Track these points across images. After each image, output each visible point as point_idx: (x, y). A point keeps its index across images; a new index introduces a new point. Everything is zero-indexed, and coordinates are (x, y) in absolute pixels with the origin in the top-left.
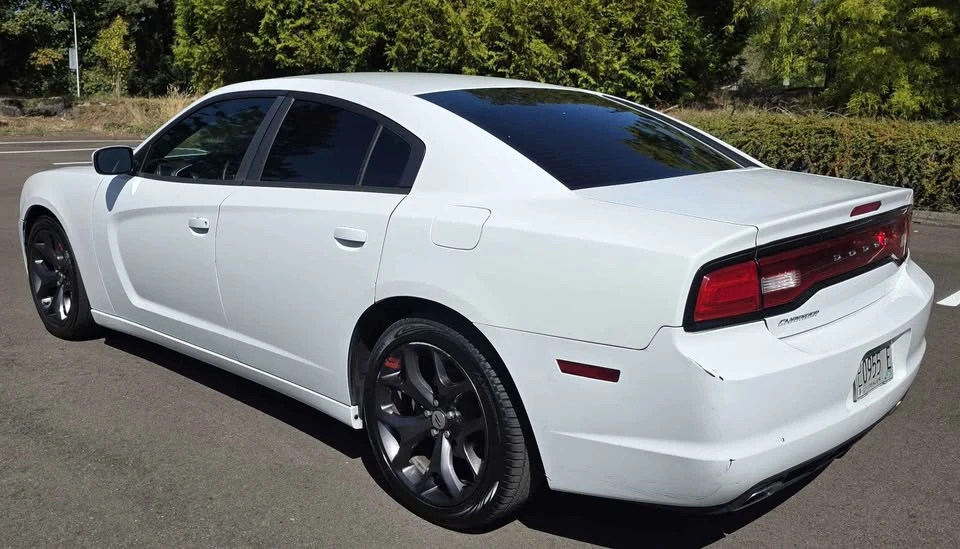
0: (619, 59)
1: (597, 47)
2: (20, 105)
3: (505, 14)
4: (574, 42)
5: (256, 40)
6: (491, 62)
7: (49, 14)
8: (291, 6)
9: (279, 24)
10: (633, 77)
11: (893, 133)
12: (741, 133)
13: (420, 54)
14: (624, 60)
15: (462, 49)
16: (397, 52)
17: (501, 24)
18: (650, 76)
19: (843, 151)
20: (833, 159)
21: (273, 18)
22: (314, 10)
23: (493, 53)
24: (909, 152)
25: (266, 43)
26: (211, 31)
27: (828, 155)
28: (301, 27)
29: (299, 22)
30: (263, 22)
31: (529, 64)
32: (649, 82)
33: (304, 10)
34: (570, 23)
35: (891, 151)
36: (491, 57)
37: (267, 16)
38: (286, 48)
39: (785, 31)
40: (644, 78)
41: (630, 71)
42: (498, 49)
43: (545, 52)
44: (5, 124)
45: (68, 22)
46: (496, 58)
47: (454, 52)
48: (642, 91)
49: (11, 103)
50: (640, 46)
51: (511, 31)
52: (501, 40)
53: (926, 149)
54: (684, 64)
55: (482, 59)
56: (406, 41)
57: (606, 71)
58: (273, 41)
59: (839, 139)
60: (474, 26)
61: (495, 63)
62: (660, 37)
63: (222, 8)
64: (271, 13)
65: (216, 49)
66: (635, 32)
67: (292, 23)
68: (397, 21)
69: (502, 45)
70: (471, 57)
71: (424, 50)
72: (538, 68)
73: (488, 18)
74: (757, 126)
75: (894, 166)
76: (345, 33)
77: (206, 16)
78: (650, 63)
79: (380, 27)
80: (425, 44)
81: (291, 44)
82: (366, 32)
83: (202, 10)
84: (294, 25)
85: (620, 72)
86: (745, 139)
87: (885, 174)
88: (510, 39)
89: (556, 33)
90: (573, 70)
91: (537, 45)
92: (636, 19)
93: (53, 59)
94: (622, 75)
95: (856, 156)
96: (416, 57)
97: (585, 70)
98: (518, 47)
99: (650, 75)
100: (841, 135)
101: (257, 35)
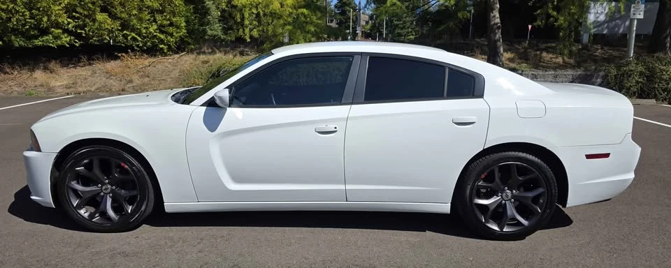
0: (153, 27)
10: (162, 37)
14: (155, 27)
17: (76, 2)
23: (71, 20)
32: (172, 40)
40: (169, 38)
41: (159, 33)
42: (73, 18)
43: (108, 21)
46: (74, 23)
47: (45, 19)
48: (166, 44)
50: (164, 19)
51: (84, 7)
52: (77, 12)
54: (188, 30)
55: (65, 24)
69: (78, 15)
78: (171, 29)
85: (154, 34)
88: (84, 12)
90: (126, 32)
91: (101, 16)
94: (156, 36)
98: (89, 17)
99: (172, 35)
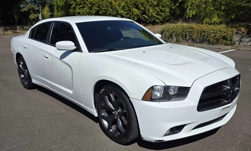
0: (154, 12)
1: (149, 10)
2: (23, 28)
3: (126, 3)
4: (143, 9)
5: (71, 11)
6: (124, 14)
7: (34, 6)
8: (78, 3)
9: (76, 7)
10: (157, 17)
11: (205, 28)
12: (174, 29)
13: (108, 13)
14: (155, 12)
15: (117, 11)
16: (102, 13)
17: (126, 5)
18: (161, 16)
19: (195, 32)
20: (193, 34)
21: (74, 6)
22: (84, 3)
23: (125, 12)
24: (208, 32)
25: (73, 12)
26: (62, 9)
27: (192, 33)
28: (81, 7)
29: (80, 6)
30: (72, 7)
31: (133, 14)
32: (161, 18)
33: (81, 4)
34: (142, 4)
35: (204, 32)
36: (124, 13)
37: (73, 5)
38: (78, 12)
39: (190, 5)
41: (157, 15)
42: (125, 11)
43: (136, 11)
44: (19, 32)
45: (38, 8)
46: (125, 13)
47: (115, 12)
48: (159, 20)
49: (21, 27)
50: (159, 9)
51: (128, 7)
53: (212, 31)
54: (170, 13)
55: (122, 13)
56: (104, 10)
57: (151, 15)
58: (75, 11)
59: (194, 29)
60: (119, 6)
61: (125, 14)
62: (163, 7)
63: (63, 4)
64: (74, 4)
65: (63, 13)
66: (158, 6)
67: (79, 6)
68: (102, 5)
69: (126, 10)
70: (119, 13)
71: (108, 12)
72: (135, 15)
73: (123, 4)
74: (178, 27)
75: (204, 35)
76: (91, 8)
77: (60, 6)
78: (161, 13)
79: (98, 7)
80: (109, 10)
81: (78, 11)
82: (95, 8)
83: (59, 4)
84: (79, 7)
85: (154, 15)
86: (175, 30)
87: (203, 37)
88: (128, 9)
89: (139, 7)
90: (144, 15)
91: (134, 10)
92: (157, 3)
93: (35, 17)
94: (155, 16)
95: (197, 33)
96: (107, 13)
97: (147, 15)
98: (130, 10)
100: (195, 29)
101: (71, 10)
